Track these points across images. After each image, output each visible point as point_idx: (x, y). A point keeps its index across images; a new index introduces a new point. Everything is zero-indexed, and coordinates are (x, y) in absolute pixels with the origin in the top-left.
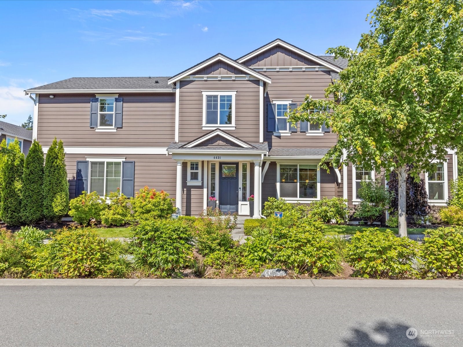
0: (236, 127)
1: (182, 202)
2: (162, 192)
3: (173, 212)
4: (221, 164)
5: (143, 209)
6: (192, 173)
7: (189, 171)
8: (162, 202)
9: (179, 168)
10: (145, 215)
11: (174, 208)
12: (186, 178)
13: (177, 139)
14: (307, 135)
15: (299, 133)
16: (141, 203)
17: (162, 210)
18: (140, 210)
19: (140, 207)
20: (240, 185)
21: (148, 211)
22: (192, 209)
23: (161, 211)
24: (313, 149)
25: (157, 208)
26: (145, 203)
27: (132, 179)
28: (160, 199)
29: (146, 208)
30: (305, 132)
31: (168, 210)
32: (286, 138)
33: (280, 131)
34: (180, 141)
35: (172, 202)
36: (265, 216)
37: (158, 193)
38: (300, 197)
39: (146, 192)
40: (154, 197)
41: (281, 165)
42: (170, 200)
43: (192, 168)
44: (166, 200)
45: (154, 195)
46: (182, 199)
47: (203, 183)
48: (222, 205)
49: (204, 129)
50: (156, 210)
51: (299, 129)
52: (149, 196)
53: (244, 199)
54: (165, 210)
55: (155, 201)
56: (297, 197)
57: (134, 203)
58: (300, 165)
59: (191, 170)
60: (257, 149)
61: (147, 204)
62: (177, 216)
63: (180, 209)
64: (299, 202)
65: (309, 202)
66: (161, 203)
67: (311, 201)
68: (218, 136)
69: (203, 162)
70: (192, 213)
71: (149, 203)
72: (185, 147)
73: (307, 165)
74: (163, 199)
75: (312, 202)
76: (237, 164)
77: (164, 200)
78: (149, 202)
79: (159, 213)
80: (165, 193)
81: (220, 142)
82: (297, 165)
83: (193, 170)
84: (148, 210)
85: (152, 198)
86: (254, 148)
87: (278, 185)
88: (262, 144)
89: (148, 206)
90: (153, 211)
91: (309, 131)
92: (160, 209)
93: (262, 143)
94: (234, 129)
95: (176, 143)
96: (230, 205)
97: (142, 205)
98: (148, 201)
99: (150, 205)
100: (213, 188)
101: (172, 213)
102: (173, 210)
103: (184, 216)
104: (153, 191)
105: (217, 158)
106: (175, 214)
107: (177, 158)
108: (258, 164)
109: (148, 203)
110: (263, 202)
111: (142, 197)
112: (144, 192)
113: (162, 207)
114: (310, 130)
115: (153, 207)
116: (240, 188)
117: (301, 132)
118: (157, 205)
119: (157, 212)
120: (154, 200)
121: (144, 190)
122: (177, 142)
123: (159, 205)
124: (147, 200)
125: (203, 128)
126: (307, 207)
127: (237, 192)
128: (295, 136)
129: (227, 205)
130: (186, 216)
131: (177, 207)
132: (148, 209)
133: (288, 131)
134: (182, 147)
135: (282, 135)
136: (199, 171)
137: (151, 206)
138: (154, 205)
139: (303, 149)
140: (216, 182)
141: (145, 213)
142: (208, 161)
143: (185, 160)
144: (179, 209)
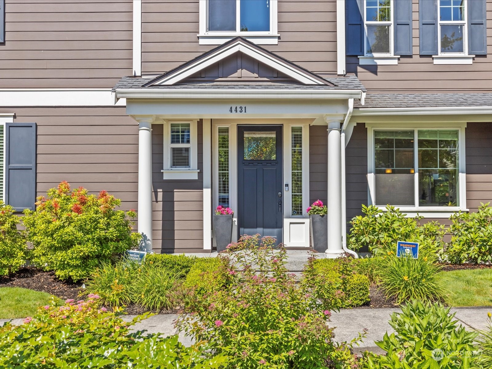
0: (279, 38)
1: (153, 221)
2: (104, 195)
3: (131, 244)
4: (242, 129)
5: (53, 238)
6: (174, 150)
7: (168, 146)
8: (101, 221)
9: (144, 137)
10: (59, 253)
11: (133, 236)
12: (162, 163)
13: (137, 69)
14: (436, 62)
15: (416, 58)
16: (49, 222)
17: (103, 242)
18: (47, 241)
19: (46, 234)
20: (287, 178)
21: (68, 245)
22: (177, 235)
23: (101, 243)
24: (451, 94)
25: (89, 236)
26: (58, 223)
27: (32, 165)
28: (97, 212)
29: (61, 236)
30: (430, 56)
31: (118, 240)
32: (389, 69)
33: (376, 55)
34: (144, 73)
35: (128, 218)
36: (352, 249)
37: (90, 198)
38: (421, 204)
39: (63, 195)
40: (83, 208)
41: (376, 133)
42: (123, 216)
43: (175, 139)
44: (113, 214)
45: (83, 202)
46: (153, 211)
47: (201, 174)
48: (245, 227)
49: (202, 42)
50: (88, 241)
51: (416, 51)
52: (70, 206)
53: (297, 211)
54: (112, 240)
55: (84, 217)
56: (413, 204)
57: (33, 225)
58: (420, 132)
59: (173, 142)
60: (336, 87)
61: (63, 227)
62: (142, 256)
63: (149, 237)
64: (420, 214)
65: (448, 215)
66: (99, 223)
67: (452, 212)
68: (239, 55)
69: (200, 123)
70: (177, 244)
71: (69, 224)
72: (157, 83)
73: (435, 133)
74: (105, 213)
75: (453, 214)
76: (278, 129)
77: (108, 214)
78: (70, 220)
79: (96, 248)
80: (110, 196)
81: (245, 73)
82: (412, 132)
83: (178, 142)
84: (65, 242)
85: (78, 210)
86: (327, 84)
87: (371, 178)
88: (343, 77)
89: (67, 230)
90: (80, 244)
91: (440, 55)
92: (99, 239)
93: (344, 75)
94: (275, 41)
95: (135, 76)
96: (264, 227)
97: (52, 227)
98: (67, 218)
99: (70, 229)
100: (224, 187)
101: (130, 249)
102: (130, 239)
103: (159, 256)
104: (82, 192)
105: (239, 109)
106: (135, 251)
107: (137, 110)
108: (338, 125)
109: (66, 224)
110: (349, 218)
111: (51, 208)
112: (59, 196)
113: (103, 233)
114: (442, 51)
115: (80, 234)
116: (287, 185)
117: (421, 56)
118: (88, 227)
119: (90, 245)
120: (82, 216)
121: (57, 192)
122: (138, 73)
123: (95, 229)
124: (65, 215)
125: (200, 40)
126: (442, 227)
127: (280, 193)
128: (408, 65)
129: (256, 227)
130: (162, 253)
131: (140, 232)
132: (66, 238)
133: (392, 54)
134: (150, 84)
135: (379, 62)
136: (193, 146)
137: (74, 230)
138: (81, 229)
139: (429, 93)
140: (230, 172)
141: (60, 249)
142: (211, 119)
143: (157, 118)
144: (145, 237)
